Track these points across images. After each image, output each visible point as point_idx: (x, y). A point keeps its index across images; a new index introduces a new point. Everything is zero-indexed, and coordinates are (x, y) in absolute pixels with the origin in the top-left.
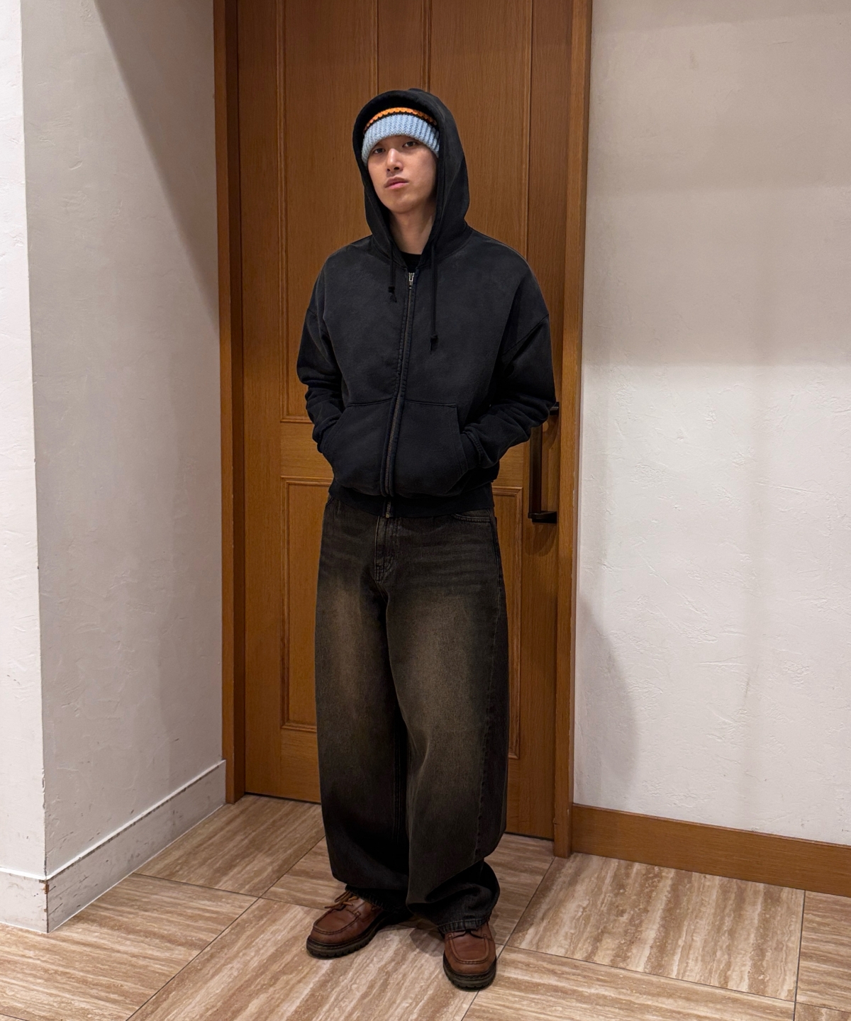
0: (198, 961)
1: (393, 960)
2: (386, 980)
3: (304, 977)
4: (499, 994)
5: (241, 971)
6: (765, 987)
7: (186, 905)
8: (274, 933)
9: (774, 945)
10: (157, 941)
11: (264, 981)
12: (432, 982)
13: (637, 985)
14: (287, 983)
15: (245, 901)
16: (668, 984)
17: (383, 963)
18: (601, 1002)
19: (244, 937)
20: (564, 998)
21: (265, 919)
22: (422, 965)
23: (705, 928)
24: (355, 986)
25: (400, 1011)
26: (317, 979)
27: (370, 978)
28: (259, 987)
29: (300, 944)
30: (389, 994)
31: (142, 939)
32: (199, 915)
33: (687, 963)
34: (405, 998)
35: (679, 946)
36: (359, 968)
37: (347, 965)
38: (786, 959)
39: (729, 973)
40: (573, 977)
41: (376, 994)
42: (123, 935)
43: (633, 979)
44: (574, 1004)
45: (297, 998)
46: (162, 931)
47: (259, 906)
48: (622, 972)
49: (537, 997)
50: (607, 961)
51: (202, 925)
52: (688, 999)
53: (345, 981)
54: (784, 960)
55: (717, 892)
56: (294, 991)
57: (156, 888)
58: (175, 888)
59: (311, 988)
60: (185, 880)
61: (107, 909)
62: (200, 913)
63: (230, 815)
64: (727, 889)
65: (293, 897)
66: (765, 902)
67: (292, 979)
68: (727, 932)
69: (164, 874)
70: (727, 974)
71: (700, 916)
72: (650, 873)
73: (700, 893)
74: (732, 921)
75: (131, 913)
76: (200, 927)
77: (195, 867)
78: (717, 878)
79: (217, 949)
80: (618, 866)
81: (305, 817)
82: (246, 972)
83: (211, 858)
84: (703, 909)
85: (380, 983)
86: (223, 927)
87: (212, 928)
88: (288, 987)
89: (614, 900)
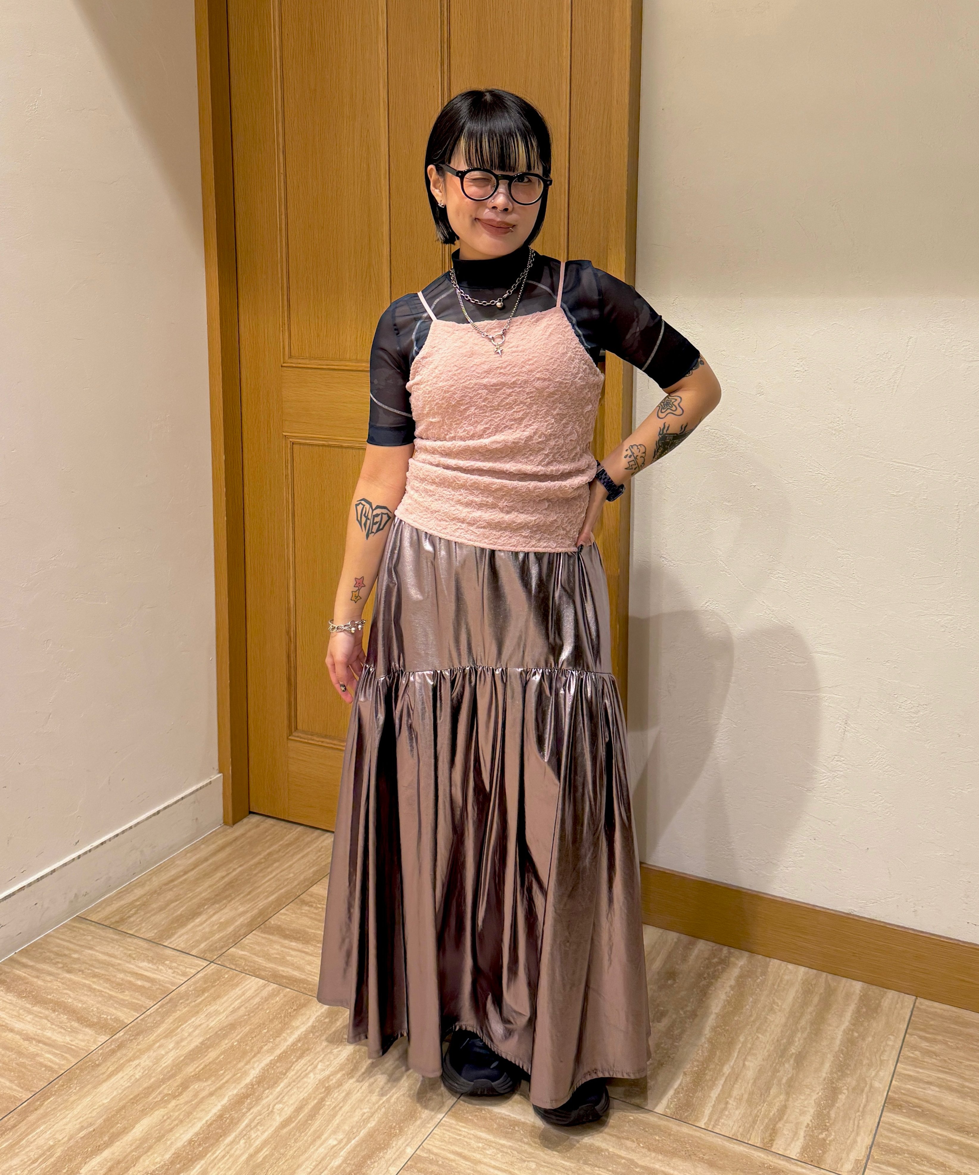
0: (101, 1052)
1: (341, 1069)
2: (323, 1100)
3: (220, 1088)
4: (460, 1135)
5: (147, 1072)
6: (824, 1152)
7: (119, 967)
8: (209, 1016)
9: (854, 1083)
10: (64, 1018)
11: (169, 1090)
12: (379, 1108)
14: (196, 1095)
15: (192, 966)
16: (692, 1136)
17: (327, 1073)
18: (592, 1158)
19: (170, 1020)
20: (543, 1149)
21: (206, 995)
23: (765, 1048)
24: (279, 1107)
25: (322, 1150)
26: (235, 1092)
27: (303, 1094)
28: (158, 1099)
29: (235, 1035)
30: (317, 1123)
31: (47, 1012)
32: (130, 982)
33: (727, 1103)
34: (334, 1132)
35: (724, 1074)
36: (294, 1077)
37: (281, 1073)
38: (865, 1106)
39: (780, 1124)
41: (301, 1122)
42: (28, 1006)
43: (647, 1124)
44: (554, 1160)
45: (200, 1119)
46: (76, 1003)
47: (206, 975)
49: (509, 1144)
51: (127, 998)
52: (711, 1164)
53: (271, 1097)
54: (861, 1109)
55: (797, 992)
56: (200, 1109)
57: (95, 940)
58: (117, 941)
59: (223, 1106)
60: (134, 930)
61: (25, 966)
62: (132, 979)
63: (220, 842)
64: (811, 988)
65: (252, 964)
66: (858, 1011)
67: (204, 1089)
68: (794, 1057)
69: (113, 920)
70: (777, 1126)
71: (764, 1028)
72: (715, 956)
73: (774, 992)
74: (805, 1039)
75: (50, 974)
76: (124, 1000)
77: (153, 913)
78: (802, 970)
79: (130, 1036)
80: (676, 943)
81: (310, 849)
82: (152, 1073)
83: (177, 901)
84: (770, 1018)
85: (313, 1103)
86: (151, 1003)
87: (137, 1004)
88: (196, 1101)
89: (656, 994)
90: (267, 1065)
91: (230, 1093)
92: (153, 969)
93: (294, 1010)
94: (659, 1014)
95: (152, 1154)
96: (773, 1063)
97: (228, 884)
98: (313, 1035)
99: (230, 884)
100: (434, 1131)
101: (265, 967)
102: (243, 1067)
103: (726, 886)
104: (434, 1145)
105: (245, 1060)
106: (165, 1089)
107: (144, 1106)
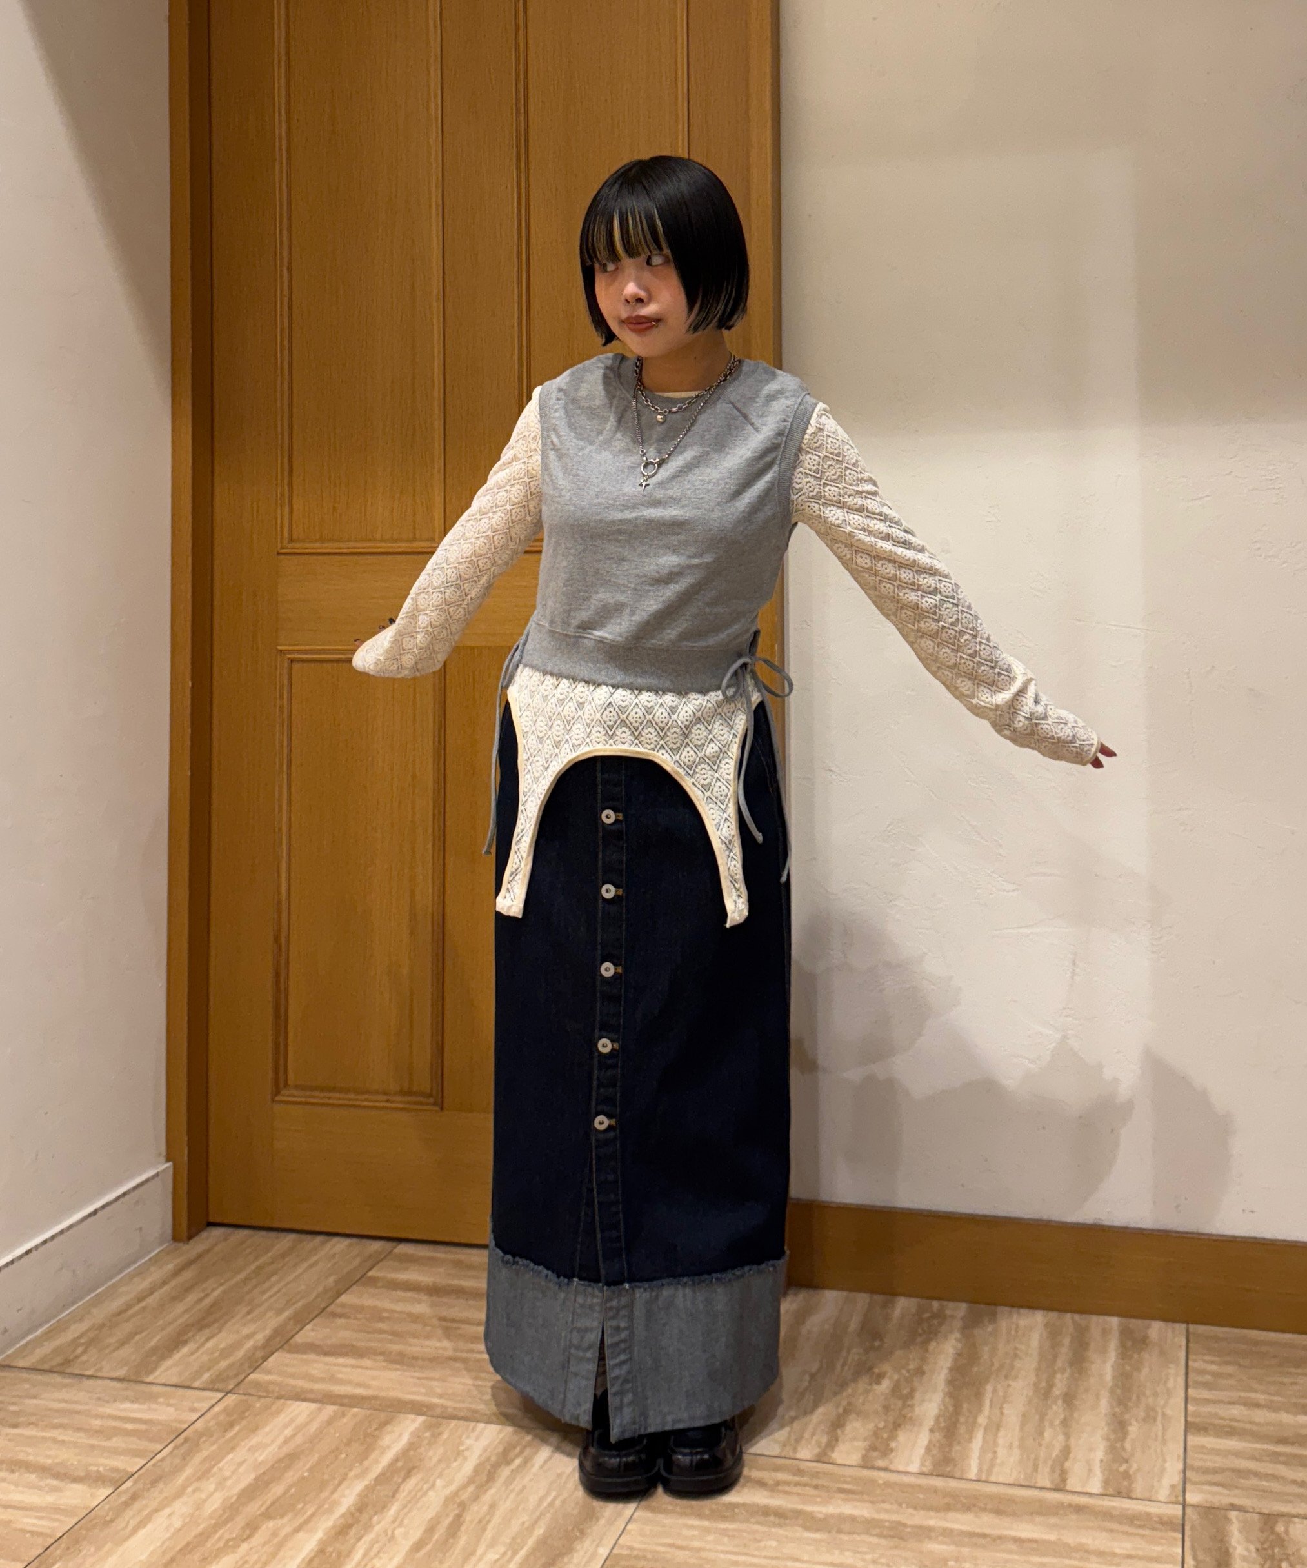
0: (107, 1507)
1: (471, 1481)
2: (459, 1516)
3: (306, 1522)
4: (664, 1526)
5: (187, 1520)
6: (1131, 1483)
7: (91, 1413)
8: (252, 1450)
9: (1142, 1414)
10: (32, 1477)
11: (230, 1534)
12: (542, 1514)
13: (907, 1495)
14: (274, 1534)
15: (200, 1400)
16: (964, 1489)
17: (453, 1488)
18: (846, 1527)
19: (197, 1459)
20: (780, 1526)
21: (237, 1428)
22: (524, 1487)
23: (1022, 1393)
24: (400, 1530)
26: (330, 1523)
27: (430, 1514)
28: (221, 1544)
29: (301, 1465)
30: (462, 1541)
32: (115, 1428)
33: (995, 1452)
34: (493, 1544)
35: (980, 1425)
36: (409, 1498)
37: (386, 1496)
38: (1163, 1434)
39: (1068, 1464)
40: (798, 1489)
41: (440, 1542)
43: (902, 1485)
44: (798, 1535)
46: (41, 1459)
47: (226, 1407)
48: (882, 1474)
50: (855, 1458)
51: (120, 1445)
52: (998, 1512)
53: (383, 1523)
54: (1159, 1437)
55: (1041, 1335)
56: (288, 1547)
57: (36, 1388)
58: (71, 1385)
59: (319, 1540)
60: (92, 1370)
62: (117, 1424)
63: (179, 1261)
64: (1056, 1329)
65: (289, 1388)
66: (1123, 1346)
67: (283, 1526)
68: (1060, 1398)
69: (54, 1363)
70: (1065, 1466)
71: (1013, 1375)
72: (924, 1311)
73: (1013, 1338)
74: (1068, 1379)
76: (116, 1448)
77: (112, 1348)
78: (1040, 1312)
79: (145, 1485)
80: (868, 1303)
81: (318, 1257)
82: (198, 1519)
83: (141, 1332)
84: (1018, 1364)
85: (447, 1522)
86: (158, 1446)
87: (136, 1449)
88: (277, 1540)
89: (864, 1358)
90: (362, 1491)
91: (325, 1526)
92: (143, 1409)
93: (376, 1430)
94: (874, 1376)
96: (1037, 1407)
97: (211, 1307)
98: (415, 1452)
99: (215, 1304)
100: (629, 1527)
101: (311, 1389)
102: (330, 1496)
104: (631, 1542)
105: (328, 1490)
106: (225, 1534)
107: (202, 1554)
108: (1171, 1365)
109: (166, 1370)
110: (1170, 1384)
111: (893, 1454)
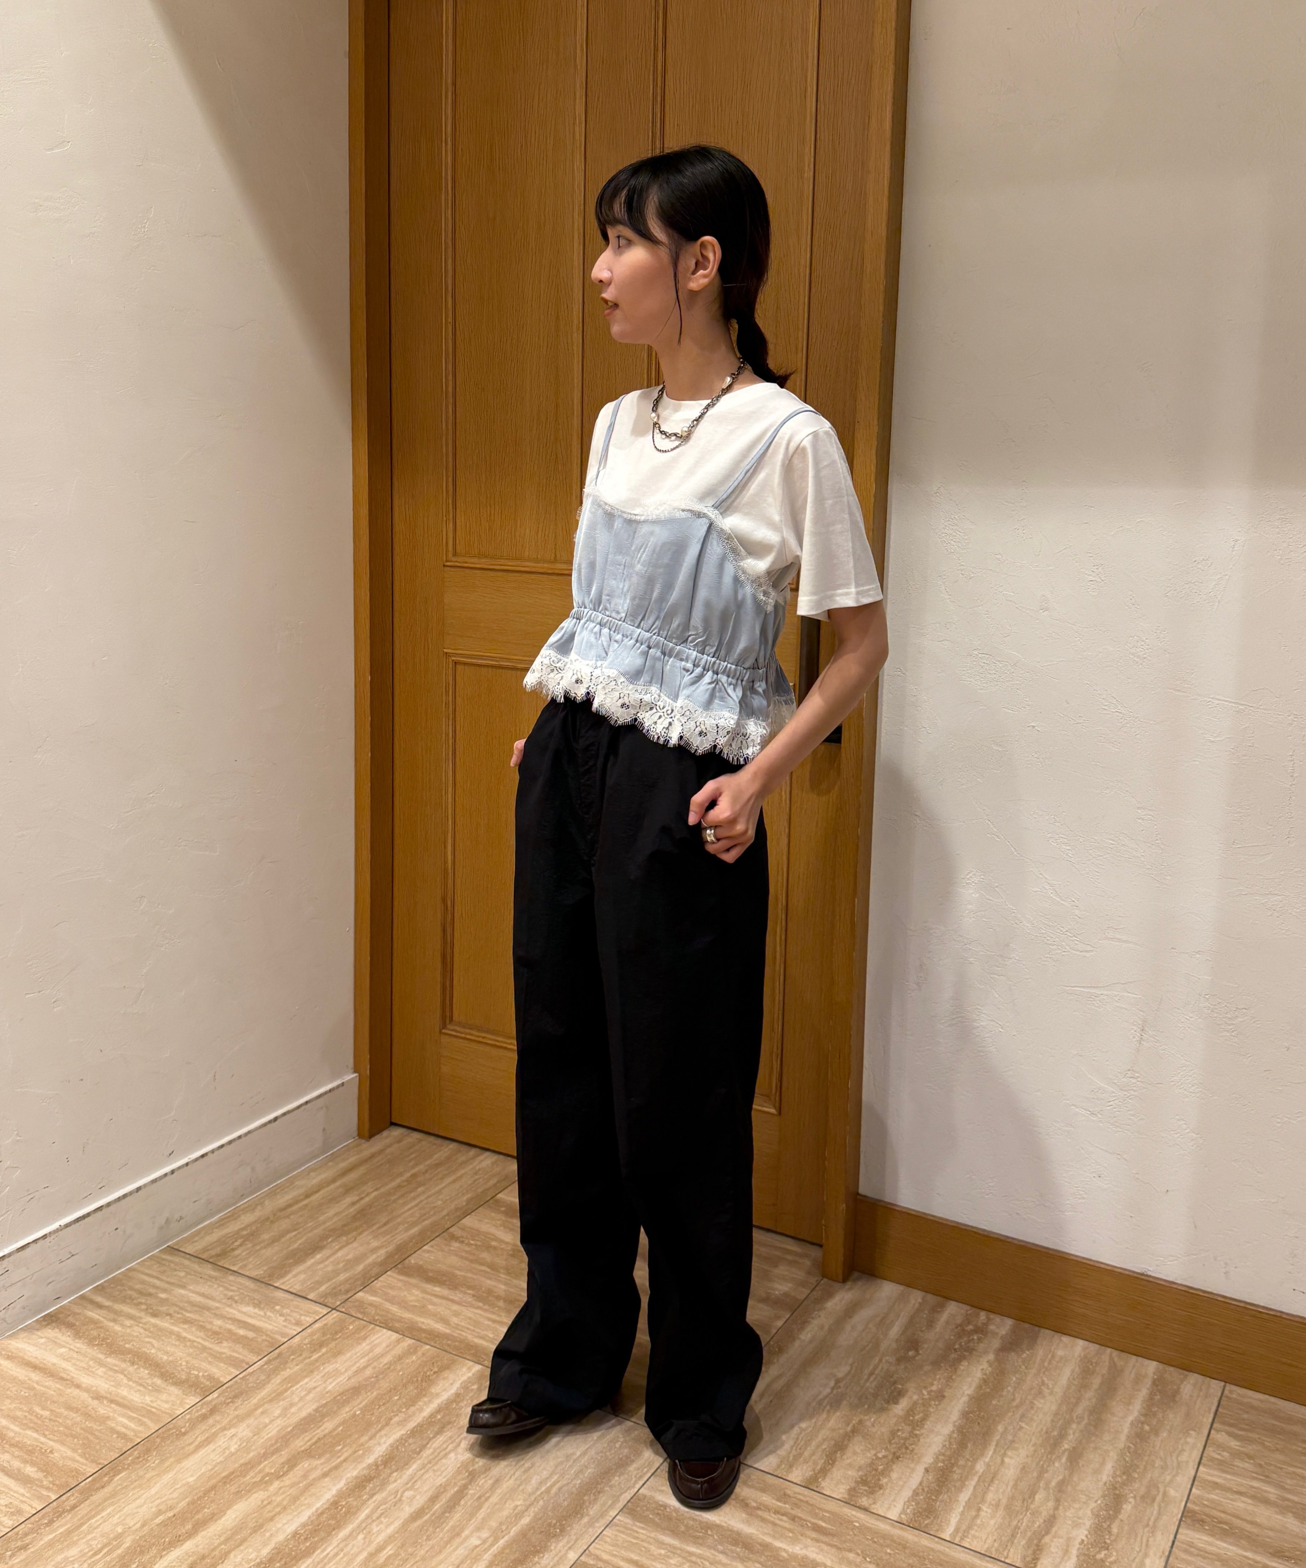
0: (188, 1417)
2: (465, 1487)
3: (336, 1467)
4: (637, 1538)
5: (245, 1444)
7: (217, 1312)
8: (328, 1376)
9: (1143, 1489)
10: (144, 1372)
11: (271, 1467)
12: (536, 1500)
14: (305, 1476)
15: (308, 1313)
16: (933, 1550)
19: (278, 1379)
20: (742, 1560)
21: (324, 1350)
23: (1031, 1440)
24: (408, 1494)
25: (461, 1552)
26: (355, 1473)
27: (441, 1480)
28: (258, 1478)
29: (358, 1401)
30: (457, 1517)
31: (124, 1365)
32: (230, 1331)
33: (979, 1509)
34: (478, 1529)
35: (977, 1472)
36: (431, 1457)
37: (414, 1452)
38: (1156, 1520)
39: (1047, 1539)
40: (774, 1518)
41: (437, 1515)
42: (100, 1356)
43: (876, 1533)
45: (309, 1506)
46: (160, 1355)
47: (326, 1325)
48: (861, 1515)
49: (698, 1551)
50: (840, 1491)
51: (225, 1351)
53: (399, 1481)
54: (1151, 1524)
55: (1073, 1371)
56: (310, 1493)
57: (189, 1277)
58: (216, 1278)
59: (338, 1491)
60: (238, 1266)
61: (100, 1306)
62: (232, 1327)
63: (353, 1159)
64: (1091, 1367)
65: (384, 1313)
66: (1150, 1399)
67: (316, 1468)
68: (1066, 1454)
69: (213, 1253)
70: (1043, 1541)
71: (1030, 1415)
72: (969, 1323)
73: (1044, 1370)
74: (1081, 1431)
75: (131, 1317)
76: (221, 1353)
77: (262, 1245)
78: (1081, 1343)
79: (227, 1399)
80: (920, 1303)
81: (463, 1171)
82: (252, 1446)
83: (294, 1231)
84: (1039, 1403)
85: (452, 1491)
86: (254, 1358)
87: (237, 1358)
88: (305, 1483)
89: (893, 1369)
90: (398, 1441)
91: (349, 1475)
92: (259, 1315)
93: (435, 1373)
94: (895, 1394)
95: (247, 1548)
96: (1040, 1461)
97: (358, 1213)
98: (457, 1405)
99: (362, 1212)
100: (604, 1532)
101: (401, 1317)
102: (367, 1442)
103: (986, 1233)
104: (601, 1550)
105: (370, 1434)
106: (268, 1466)
107: (239, 1487)
108: (1192, 1432)
109: (295, 1276)
110: (1184, 1457)
111: (881, 1491)
